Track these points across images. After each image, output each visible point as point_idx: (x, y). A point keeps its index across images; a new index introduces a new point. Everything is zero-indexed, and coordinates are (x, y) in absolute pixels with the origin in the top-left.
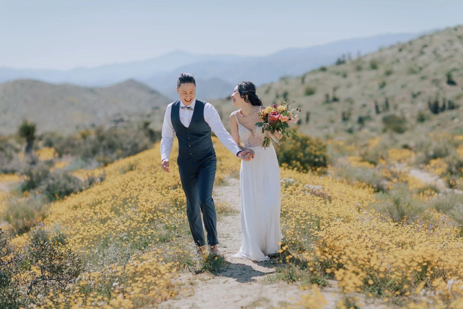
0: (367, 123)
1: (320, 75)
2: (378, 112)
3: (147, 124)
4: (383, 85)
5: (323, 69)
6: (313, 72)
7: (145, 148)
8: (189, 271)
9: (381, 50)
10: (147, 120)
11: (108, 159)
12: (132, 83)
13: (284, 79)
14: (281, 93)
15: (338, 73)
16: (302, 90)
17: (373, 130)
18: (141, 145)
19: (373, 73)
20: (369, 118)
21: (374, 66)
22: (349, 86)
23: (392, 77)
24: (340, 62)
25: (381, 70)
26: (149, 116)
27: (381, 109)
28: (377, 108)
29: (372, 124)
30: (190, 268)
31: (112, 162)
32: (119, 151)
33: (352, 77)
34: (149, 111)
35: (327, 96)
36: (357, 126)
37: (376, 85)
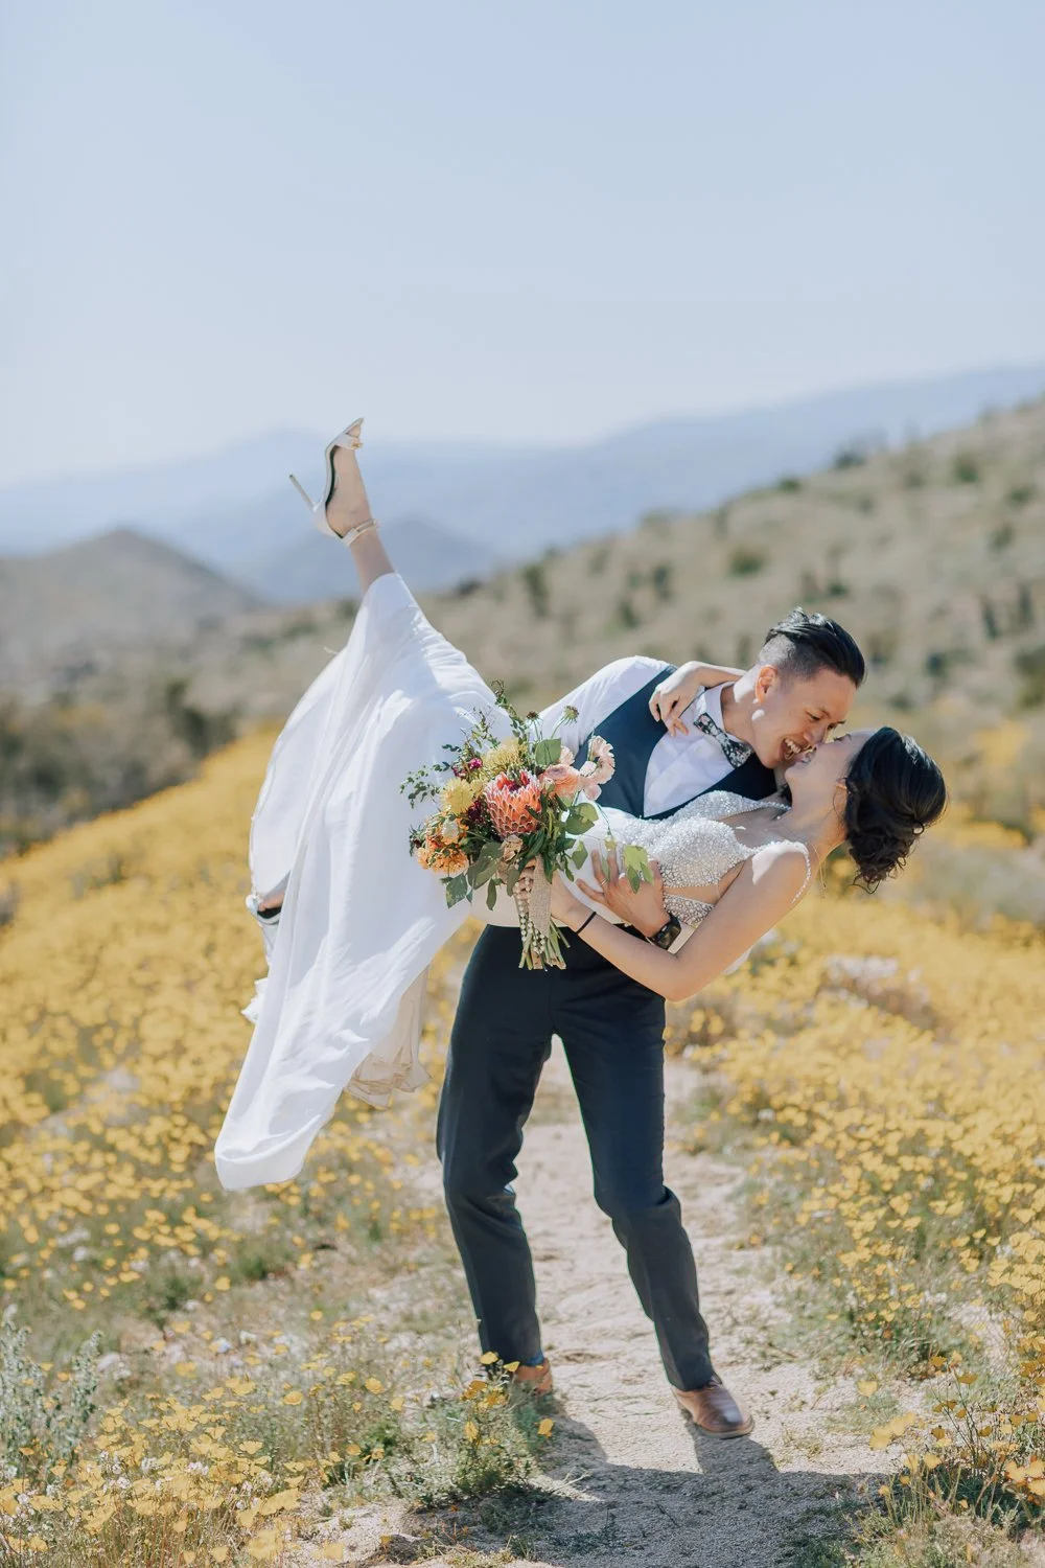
0: (960, 674)
1: (782, 507)
2: (993, 631)
3: (176, 690)
4: (1003, 539)
5: (790, 486)
6: (756, 495)
7: (173, 781)
8: (389, 1489)
9: (988, 417)
10: (178, 670)
11: (32, 828)
12: (126, 541)
13: (657, 523)
14: (646, 569)
15: (838, 498)
16: (717, 559)
17: (982, 698)
18: (156, 771)
19: (964, 499)
20: (964, 656)
21: (967, 472)
22: (883, 541)
23: (1033, 511)
24: (847, 461)
25: (995, 488)
26: (185, 653)
27: (1003, 622)
28: (989, 620)
29: (977, 678)
30: (394, 1470)
31: (47, 838)
32: (75, 797)
33: (893, 510)
34: (181, 631)
35: (808, 580)
36: (920, 686)
37: (977, 538)
